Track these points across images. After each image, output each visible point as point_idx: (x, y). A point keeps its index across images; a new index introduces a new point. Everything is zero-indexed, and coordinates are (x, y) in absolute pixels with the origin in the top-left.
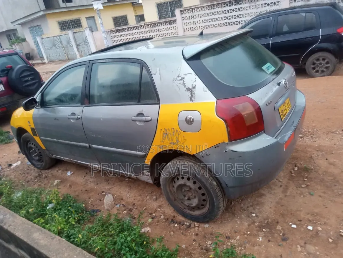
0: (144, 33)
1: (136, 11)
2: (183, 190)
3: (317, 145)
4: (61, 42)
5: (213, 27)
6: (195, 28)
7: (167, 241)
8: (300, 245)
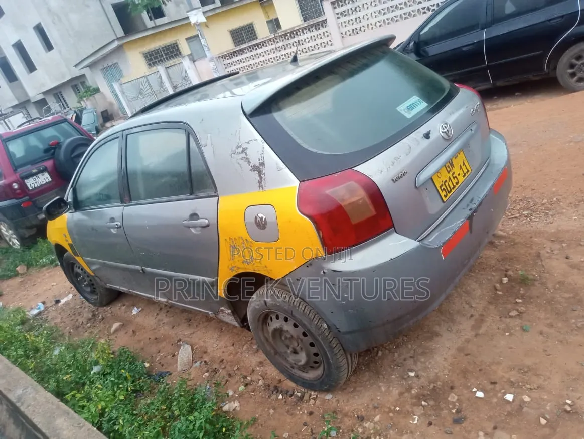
0: (287, 48)
1: (267, 12)
2: (283, 338)
3: (553, 231)
4: (150, 86)
5: (391, 22)
6: (360, 30)
7: (262, 425)
8: (483, 432)
